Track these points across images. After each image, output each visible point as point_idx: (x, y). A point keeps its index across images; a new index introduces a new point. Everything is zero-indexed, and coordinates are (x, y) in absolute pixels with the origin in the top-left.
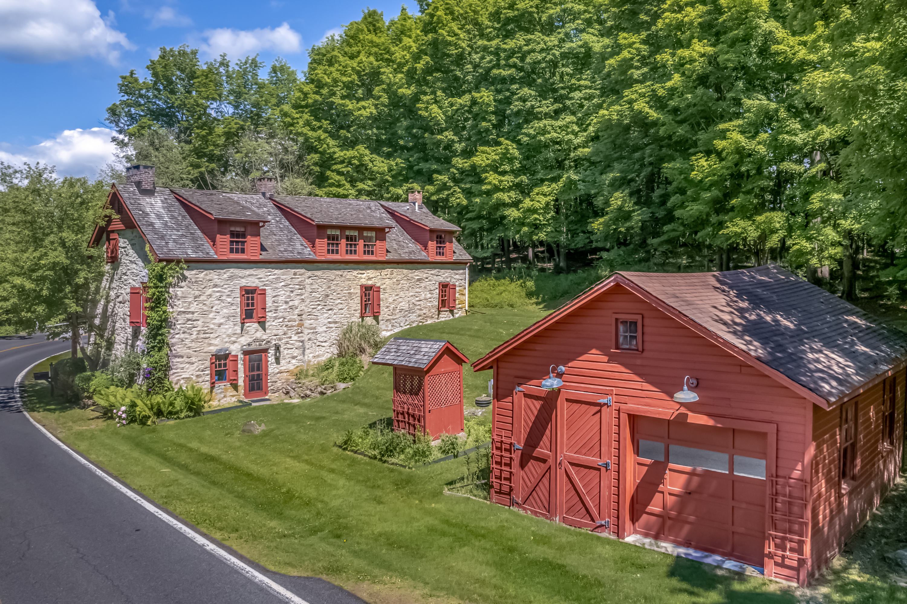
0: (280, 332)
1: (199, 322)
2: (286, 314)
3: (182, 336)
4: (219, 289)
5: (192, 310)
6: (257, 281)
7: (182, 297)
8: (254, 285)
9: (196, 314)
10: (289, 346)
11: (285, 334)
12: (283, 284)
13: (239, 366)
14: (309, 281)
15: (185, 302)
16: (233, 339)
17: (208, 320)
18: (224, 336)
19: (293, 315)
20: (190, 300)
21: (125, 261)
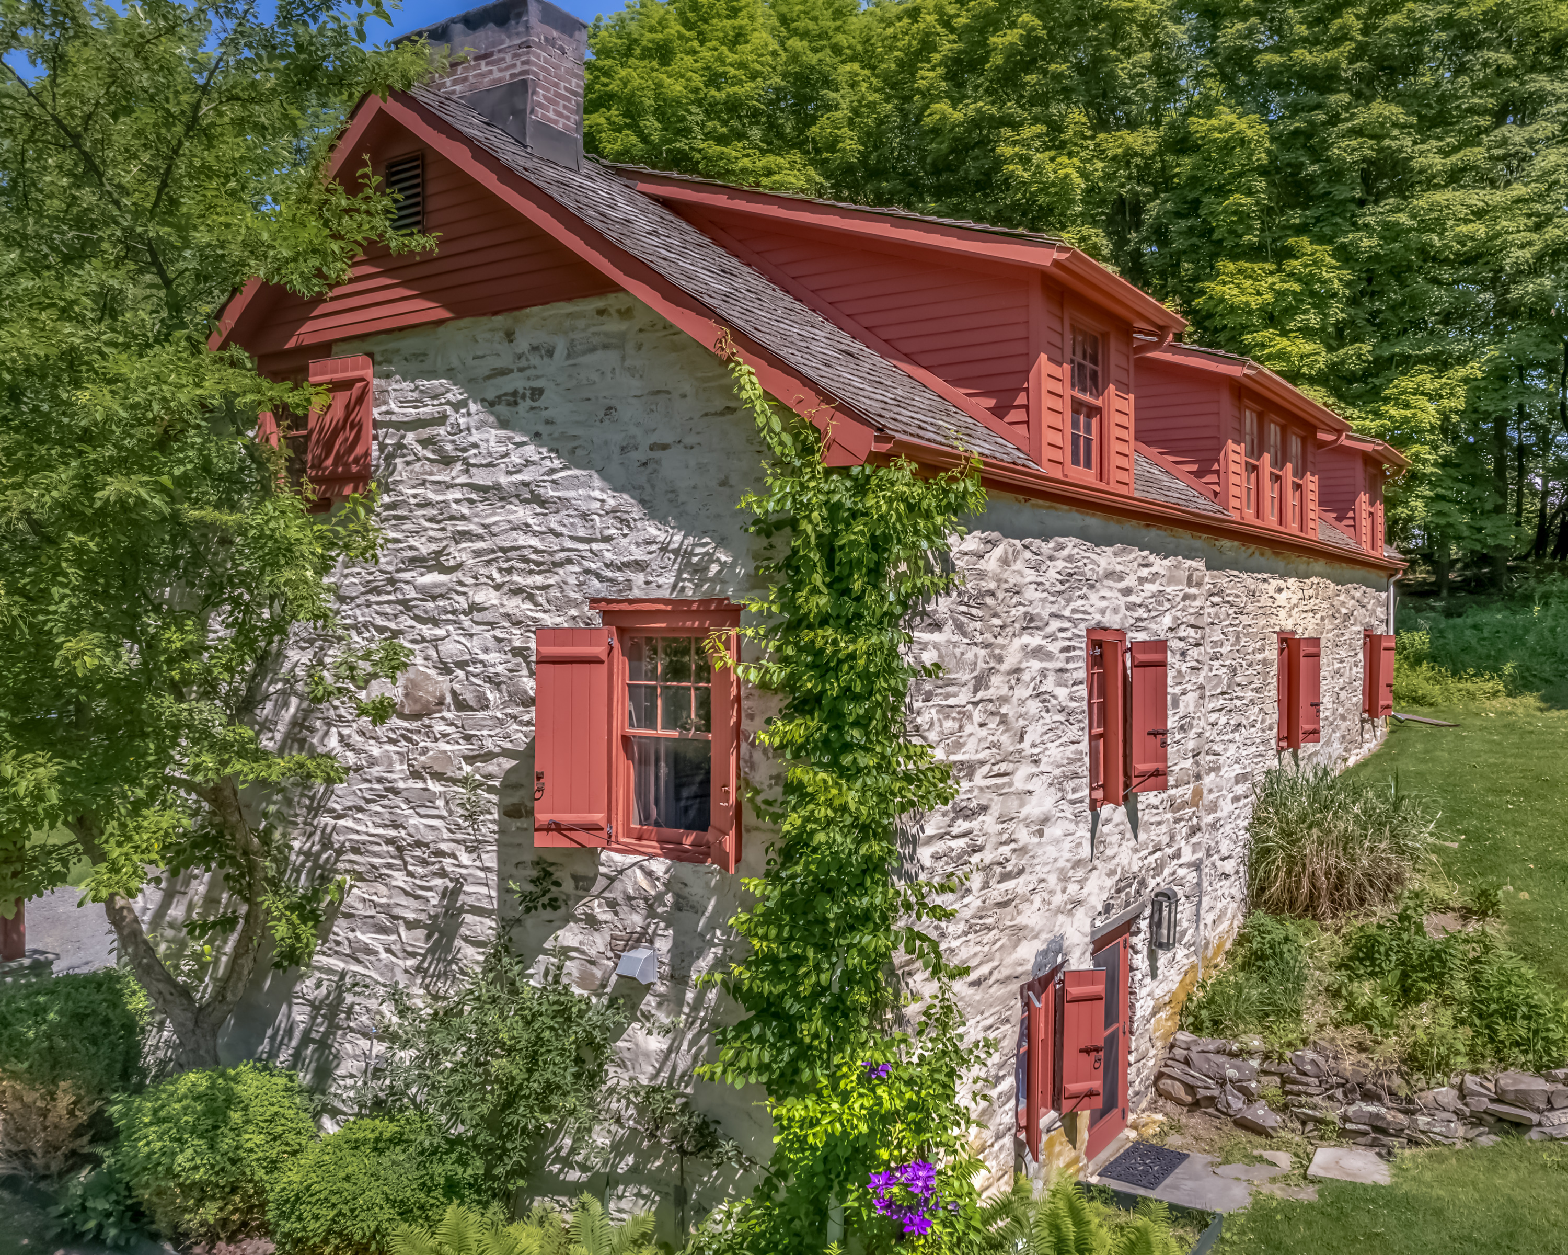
0: (1163, 834)
1: (989, 820)
2: (1173, 755)
4: (1038, 639)
5: (968, 751)
6: (1121, 602)
8: (1114, 621)
9: (978, 778)
11: (1170, 842)
14: (1209, 611)
15: (948, 711)
16: (1072, 889)
17: (1013, 805)
18: (1052, 879)
19: (1186, 755)
20: (962, 697)
21: (436, 492)
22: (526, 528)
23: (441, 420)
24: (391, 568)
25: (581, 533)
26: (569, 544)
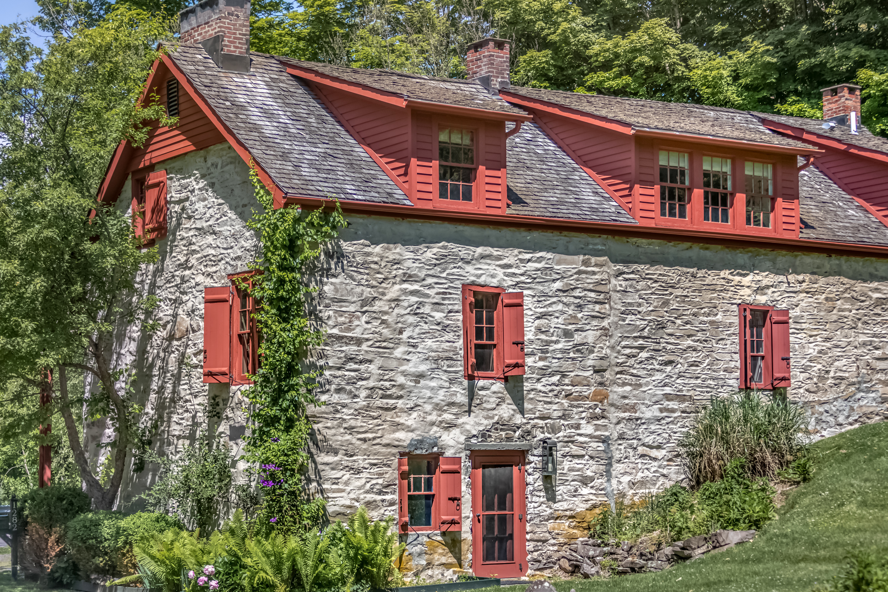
0: (555, 410)
1: (372, 367)
2: (567, 365)
3: (336, 398)
4: (416, 287)
5: (357, 333)
6: (500, 272)
7: (334, 300)
8: (494, 282)
9: (364, 347)
10: (574, 449)
11: (564, 417)
12: (558, 285)
13: (464, 488)
14: (617, 283)
15: (341, 313)
16: (447, 416)
17: (393, 364)
18: (428, 407)
19: (584, 369)
20: (352, 308)
21: (186, 233)
22: (210, 246)
23: (187, 199)
24: (173, 270)
25: (225, 246)
26: (223, 251)
